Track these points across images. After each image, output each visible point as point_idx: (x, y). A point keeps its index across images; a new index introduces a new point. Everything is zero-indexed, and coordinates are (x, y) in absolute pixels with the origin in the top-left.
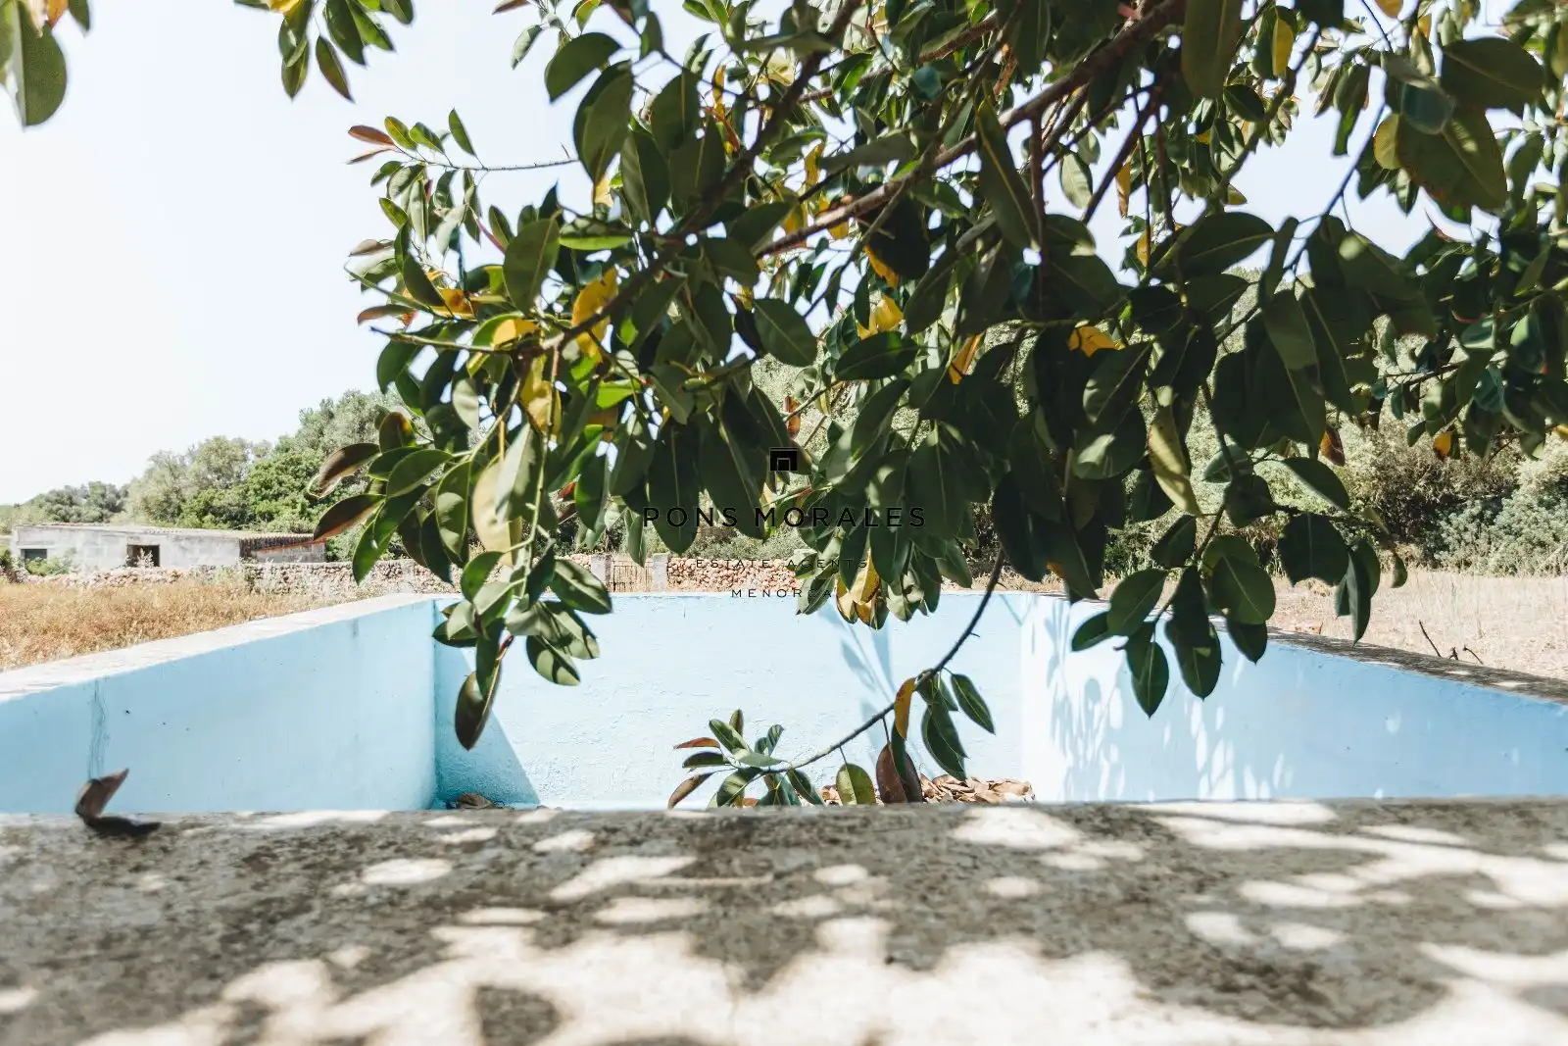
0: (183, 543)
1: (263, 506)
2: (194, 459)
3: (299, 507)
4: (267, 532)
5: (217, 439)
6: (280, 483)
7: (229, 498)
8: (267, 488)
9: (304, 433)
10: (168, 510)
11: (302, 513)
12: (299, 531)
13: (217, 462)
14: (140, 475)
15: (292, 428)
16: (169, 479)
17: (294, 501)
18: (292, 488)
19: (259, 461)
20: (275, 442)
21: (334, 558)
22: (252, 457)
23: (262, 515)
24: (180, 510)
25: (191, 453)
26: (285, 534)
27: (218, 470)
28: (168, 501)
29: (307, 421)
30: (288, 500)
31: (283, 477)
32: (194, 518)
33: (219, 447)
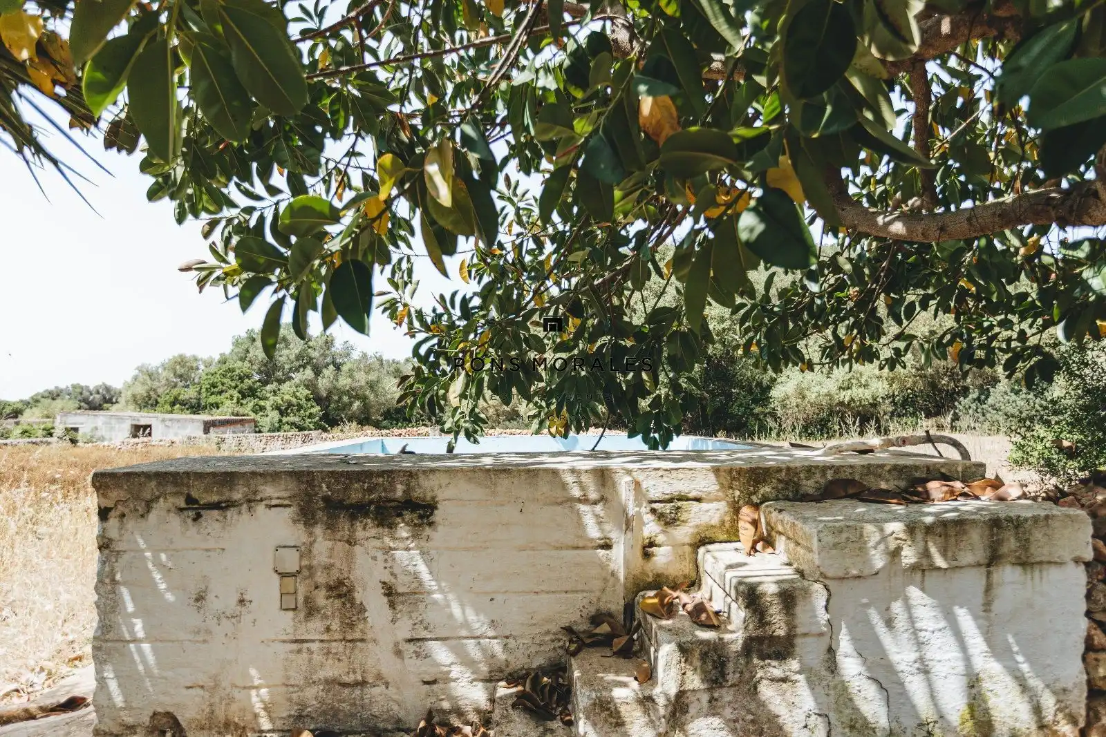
0: (167, 423)
1: (213, 399)
2: (165, 369)
3: (235, 399)
4: (217, 416)
5: (181, 356)
6: (223, 384)
7: (190, 393)
8: (214, 387)
9: (236, 350)
10: (149, 402)
11: (238, 402)
12: (237, 415)
13: (180, 370)
14: (129, 380)
15: (227, 348)
16: (149, 382)
17: (232, 396)
18: (230, 387)
19: (208, 370)
20: (217, 357)
21: (260, 432)
22: (202, 367)
23: (212, 405)
24: (157, 402)
25: (163, 365)
26: (228, 417)
27: (181, 376)
28: (149, 397)
29: (237, 343)
30: (227, 395)
31: (225, 380)
32: (168, 407)
33: (181, 361)
